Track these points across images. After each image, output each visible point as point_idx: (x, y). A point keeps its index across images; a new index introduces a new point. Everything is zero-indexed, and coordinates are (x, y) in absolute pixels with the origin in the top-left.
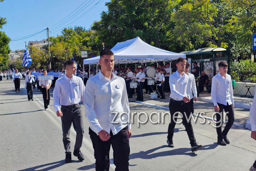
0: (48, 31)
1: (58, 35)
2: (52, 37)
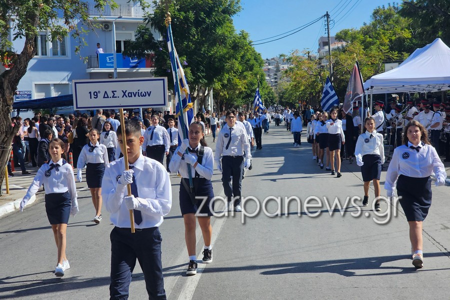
0: (327, 20)
1: (365, 24)
2: (349, 30)
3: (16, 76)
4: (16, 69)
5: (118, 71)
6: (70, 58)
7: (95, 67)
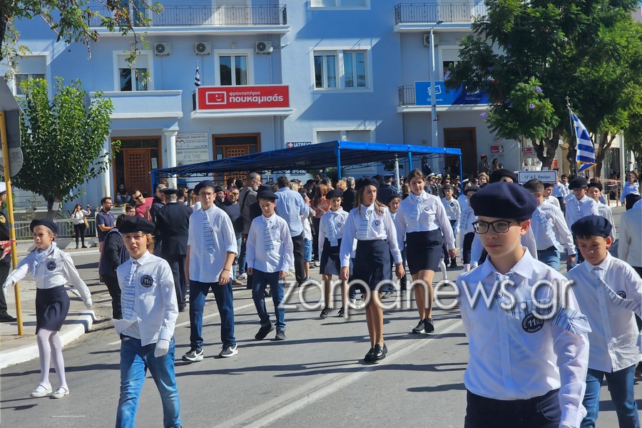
5: (438, 109)
6: (372, 91)
7: (409, 104)
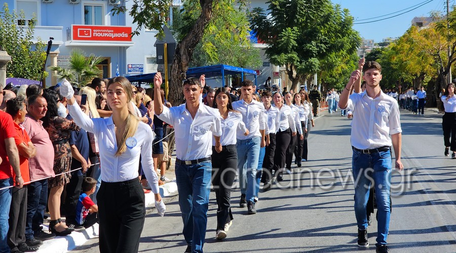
3: (193, 41)
4: (193, 34)
